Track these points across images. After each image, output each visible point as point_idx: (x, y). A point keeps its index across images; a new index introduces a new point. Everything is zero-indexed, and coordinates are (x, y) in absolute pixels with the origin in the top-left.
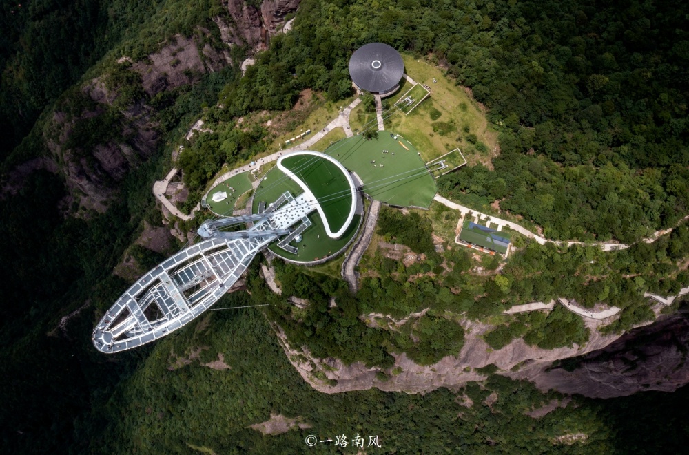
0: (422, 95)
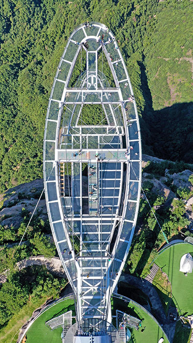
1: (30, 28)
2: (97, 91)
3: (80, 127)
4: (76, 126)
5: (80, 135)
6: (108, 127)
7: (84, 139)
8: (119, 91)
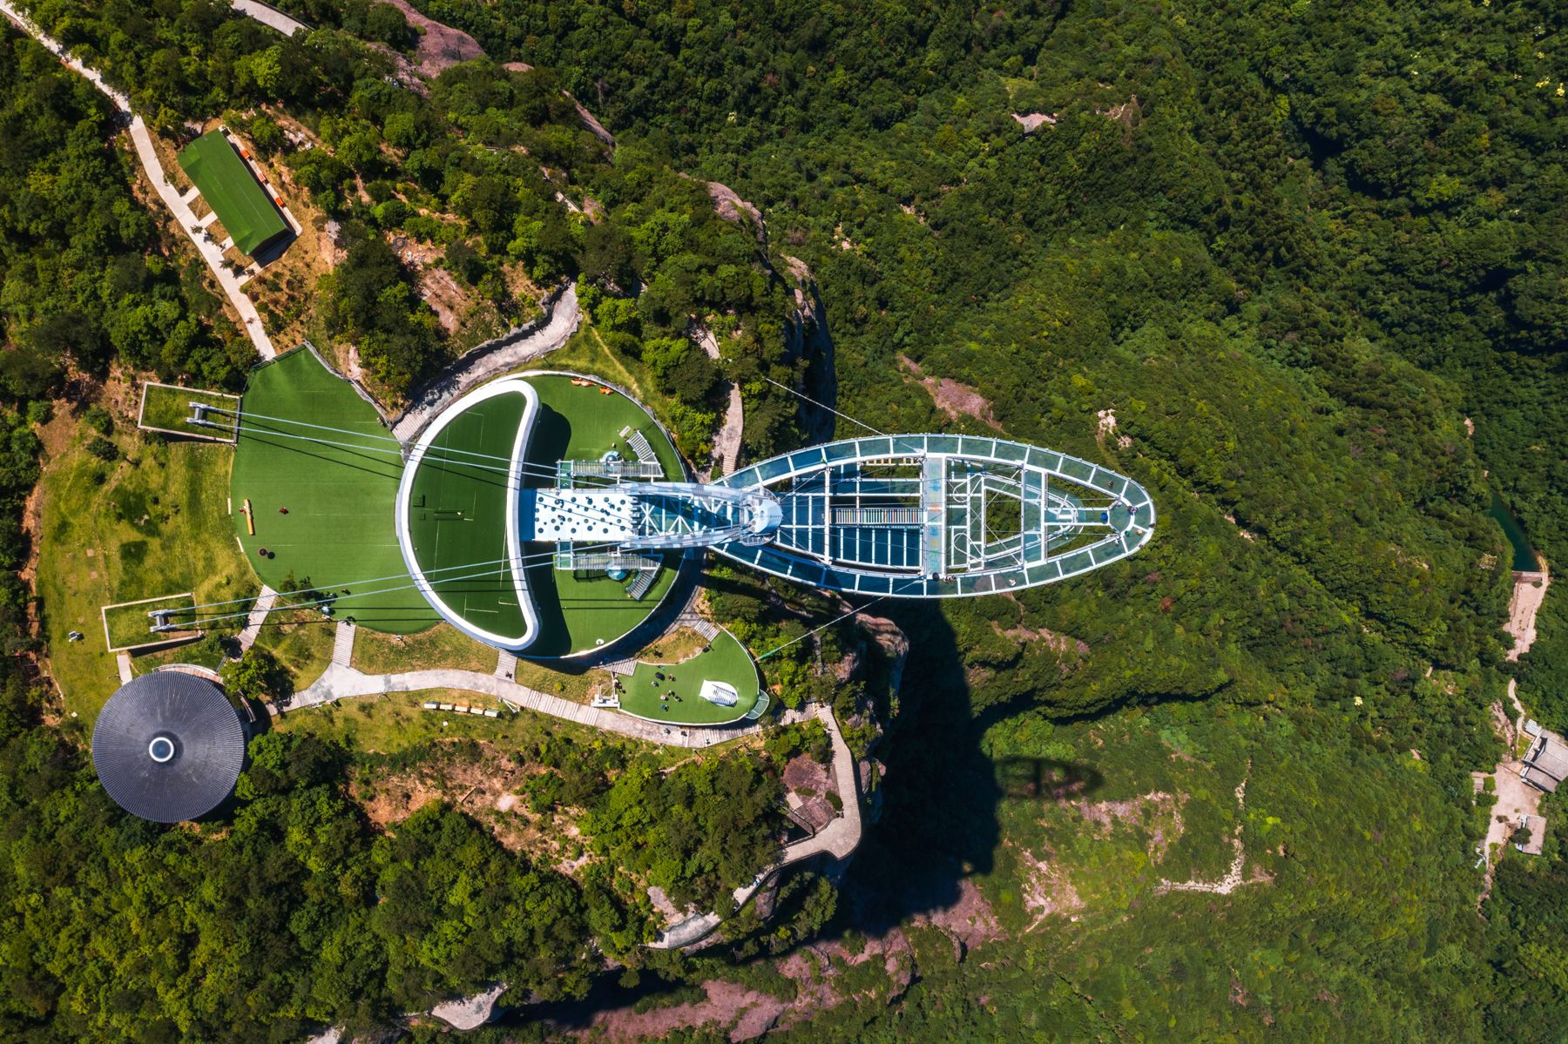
0: (124, 617)
1: (1370, 272)
2: (1043, 524)
3: (982, 495)
4: (984, 488)
5: (969, 494)
6: (982, 543)
7: (962, 501)
8: (1042, 562)
